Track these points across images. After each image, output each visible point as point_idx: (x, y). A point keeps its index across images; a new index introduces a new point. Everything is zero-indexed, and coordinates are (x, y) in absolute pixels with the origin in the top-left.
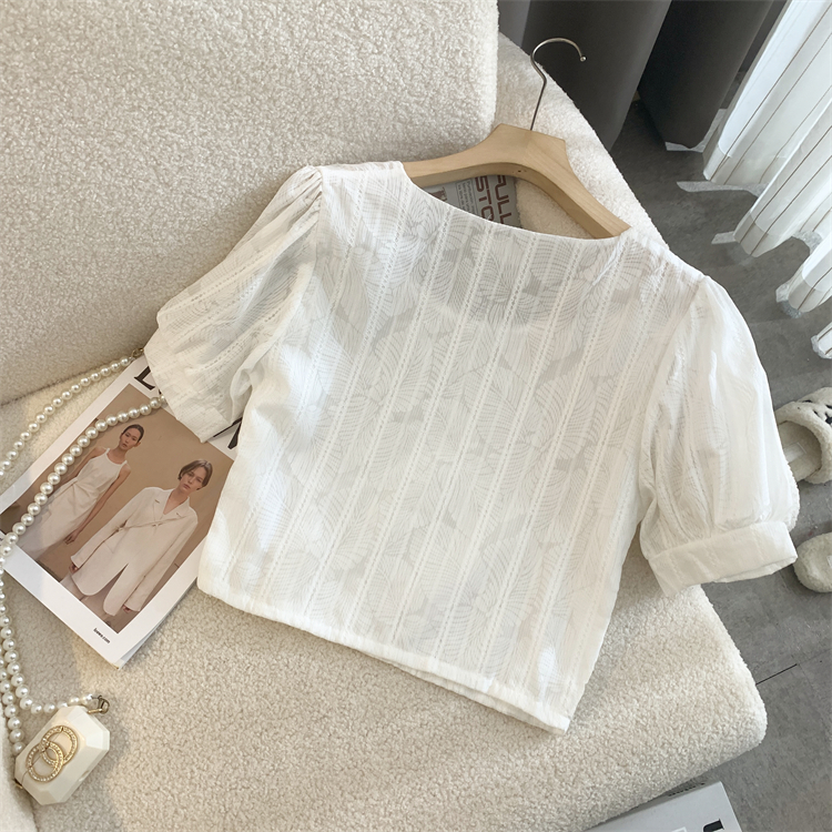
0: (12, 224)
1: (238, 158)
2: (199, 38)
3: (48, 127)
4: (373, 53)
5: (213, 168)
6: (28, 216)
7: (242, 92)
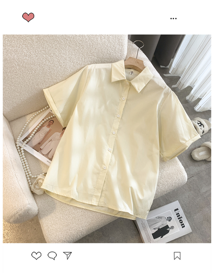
0: (29, 74)
3: (38, 52)
5: (70, 62)
7: (77, 46)
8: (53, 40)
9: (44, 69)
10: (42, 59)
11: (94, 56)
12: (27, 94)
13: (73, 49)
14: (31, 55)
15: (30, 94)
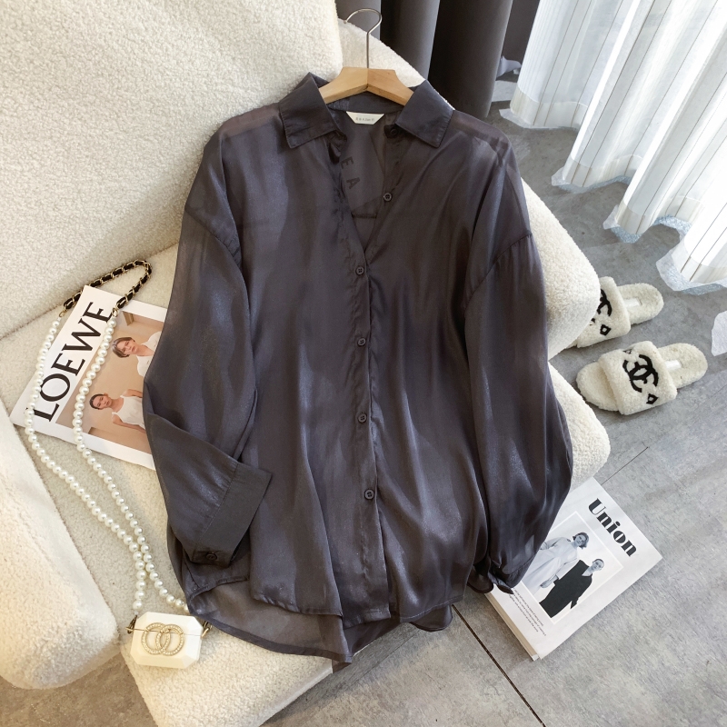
0: (22, 171)
1: (172, 108)
2: (137, 19)
3: (42, 95)
4: (254, 22)
6: (32, 164)
7: (171, 58)
8: (84, 46)
9: (70, 148)
10: (57, 116)
11: (233, 85)
12: (24, 242)
13: (158, 70)
14: (17, 105)
15: (35, 245)
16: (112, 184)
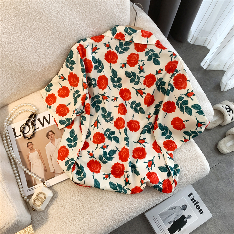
1: (66, 35)
4: (99, 6)
5: (60, 38)
6: (14, 52)
16: (43, 60)
